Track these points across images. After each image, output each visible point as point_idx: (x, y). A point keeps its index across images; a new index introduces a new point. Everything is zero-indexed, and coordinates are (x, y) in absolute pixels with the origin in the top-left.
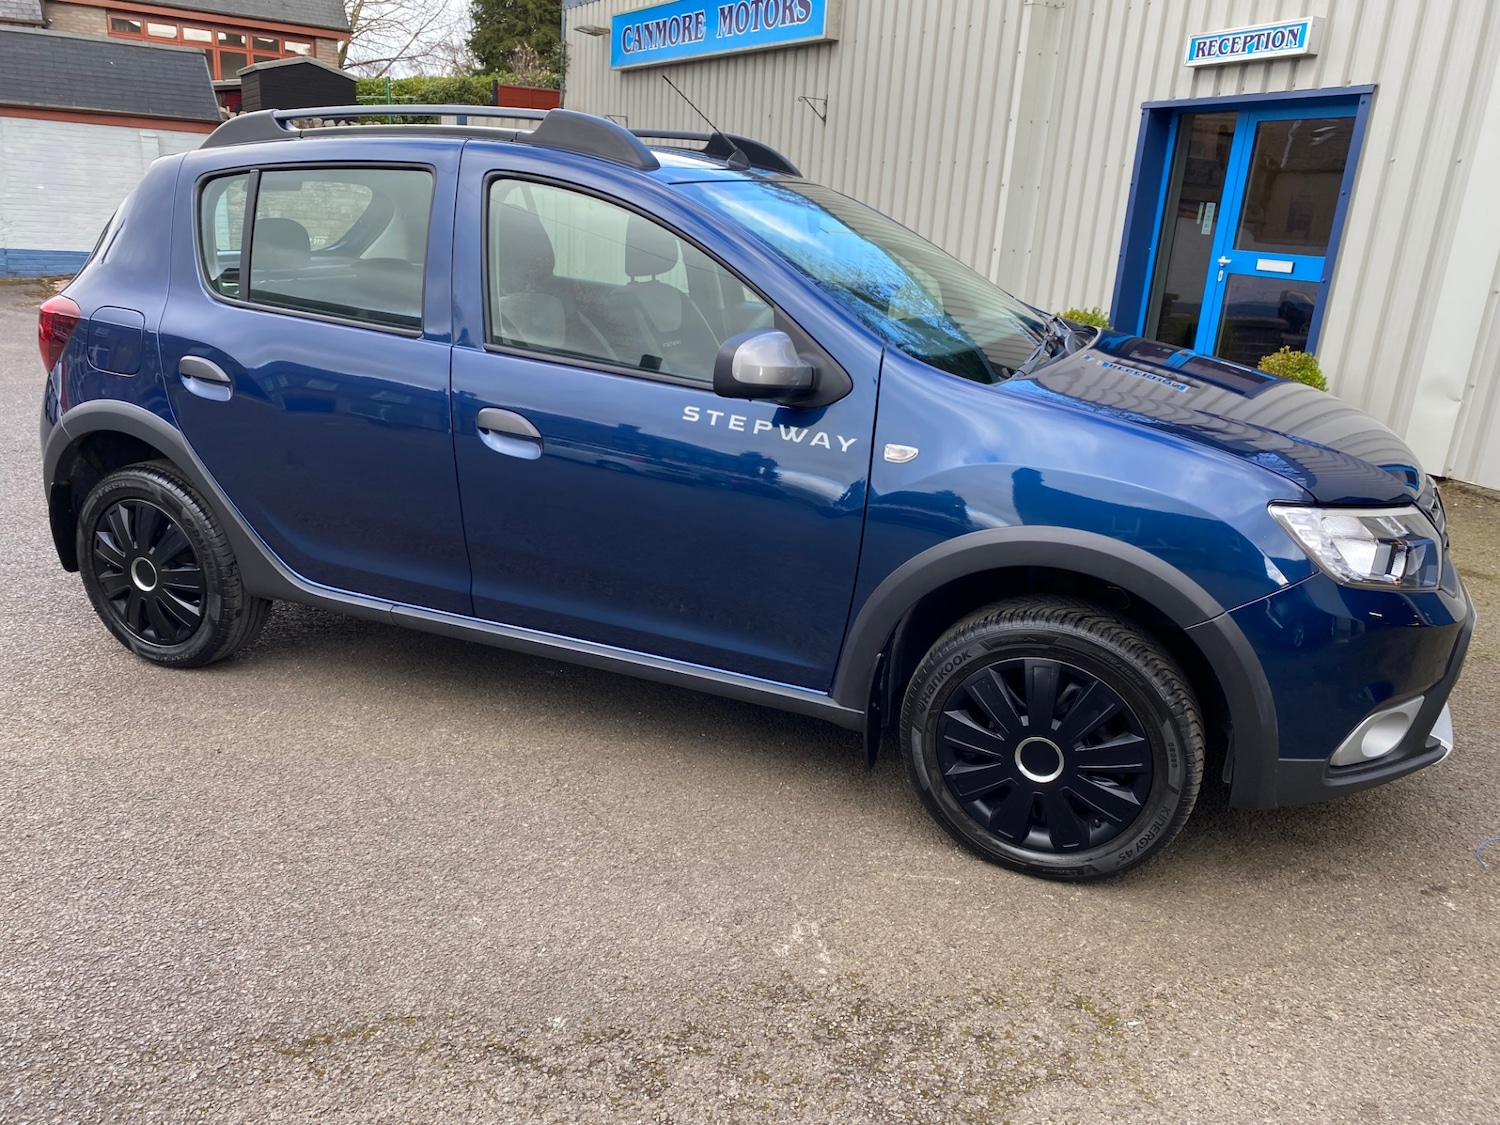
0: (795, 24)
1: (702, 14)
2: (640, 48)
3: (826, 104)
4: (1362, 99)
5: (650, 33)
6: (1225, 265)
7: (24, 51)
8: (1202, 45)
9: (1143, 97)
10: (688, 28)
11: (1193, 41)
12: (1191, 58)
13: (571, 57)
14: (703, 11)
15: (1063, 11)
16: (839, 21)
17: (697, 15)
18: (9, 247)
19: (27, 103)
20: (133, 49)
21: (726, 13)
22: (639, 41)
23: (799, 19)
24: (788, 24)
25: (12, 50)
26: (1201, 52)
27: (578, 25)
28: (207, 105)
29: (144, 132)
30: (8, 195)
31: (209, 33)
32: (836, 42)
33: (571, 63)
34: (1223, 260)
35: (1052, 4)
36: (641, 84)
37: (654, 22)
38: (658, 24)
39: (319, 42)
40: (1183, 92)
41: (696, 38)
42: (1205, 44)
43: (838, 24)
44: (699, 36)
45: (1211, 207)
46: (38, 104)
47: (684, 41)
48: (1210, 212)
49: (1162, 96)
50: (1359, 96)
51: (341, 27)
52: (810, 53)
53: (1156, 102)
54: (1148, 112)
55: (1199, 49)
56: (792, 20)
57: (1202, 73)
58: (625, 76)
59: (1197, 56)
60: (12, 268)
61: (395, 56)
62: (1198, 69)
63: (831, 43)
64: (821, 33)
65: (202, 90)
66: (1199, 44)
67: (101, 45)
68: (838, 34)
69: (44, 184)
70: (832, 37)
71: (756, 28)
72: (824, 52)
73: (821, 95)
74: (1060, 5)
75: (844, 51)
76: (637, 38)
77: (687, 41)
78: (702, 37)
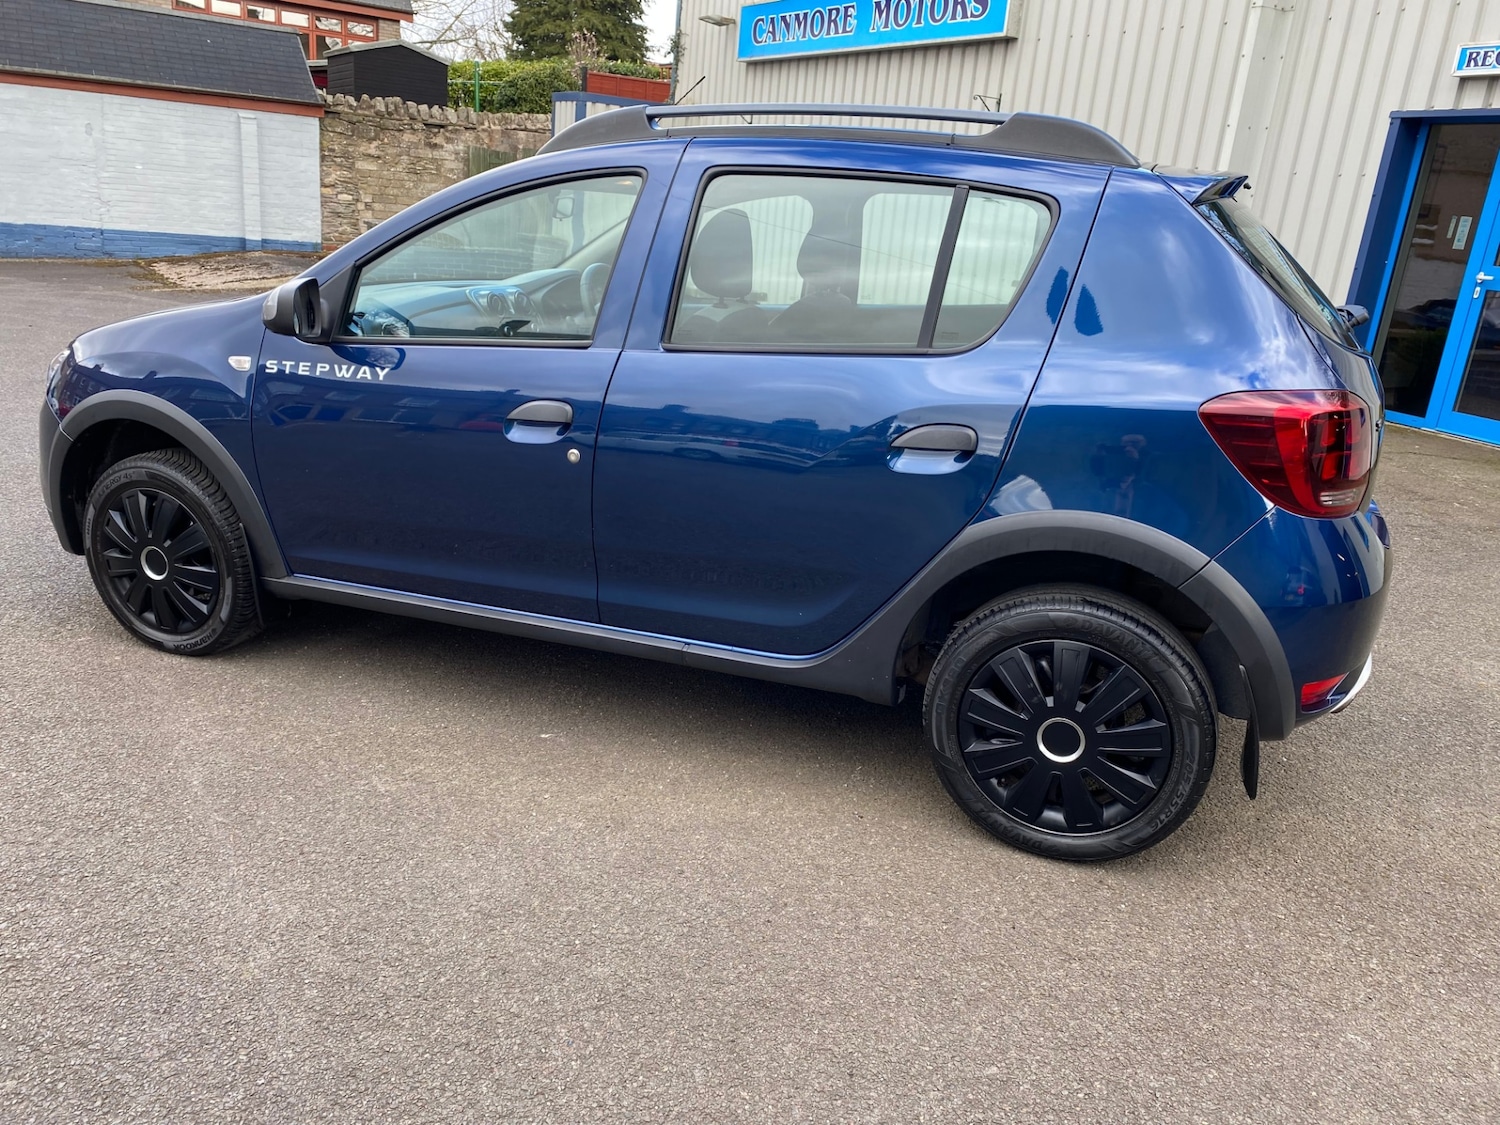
0: (968, 20)
1: (853, 7)
2: (774, 40)
3: (999, 103)
5: (787, 26)
6: (1483, 281)
7: (121, 27)
8: (1474, 55)
9: (1393, 104)
10: (835, 21)
11: (1464, 50)
12: (1460, 67)
13: (686, 46)
14: (854, 3)
15: (1291, 15)
16: (1020, 19)
17: (846, 9)
18: (106, 227)
19: (128, 81)
20: (228, 27)
21: (883, 7)
22: (773, 33)
23: (972, 15)
24: (959, 19)
25: (110, 25)
26: (1472, 63)
27: (703, 15)
28: (304, 87)
29: (243, 113)
30: (106, 175)
31: (273, 11)
32: (1014, 40)
33: (686, 52)
34: (1481, 276)
35: (1279, 8)
36: (771, 73)
37: (793, 14)
38: (797, 16)
39: (382, 24)
40: (1444, 102)
41: (844, 31)
42: (1478, 54)
43: (1018, 21)
44: (848, 29)
45: (1466, 221)
46: (140, 82)
47: (828, 33)
48: (1465, 226)
49: (1417, 105)
51: (404, 8)
52: (980, 52)
53: (1408, 111)
54: (1398, 122)
55: (1470, 58)
56: (965, 16)
57: (1469, 86)
58: (751, 68)
59: (1468, 65)
60: (108, 248)
61: (435, 39)
62: (1464, 80)
63: (1008, 41)
64: (1001, 30)
65: (297, 70)
66: (1471, 54)
67: (197, 22)
68: (1018, 32)
69: (142, 164)
70: (1012, 34)
71: (919, 22)
72: (999, 50)
73: (993, 93)
74: (1288, 8)
75: (1024, 50)
76: (771, 30)
77: (832, 34)
78: (851, 31)
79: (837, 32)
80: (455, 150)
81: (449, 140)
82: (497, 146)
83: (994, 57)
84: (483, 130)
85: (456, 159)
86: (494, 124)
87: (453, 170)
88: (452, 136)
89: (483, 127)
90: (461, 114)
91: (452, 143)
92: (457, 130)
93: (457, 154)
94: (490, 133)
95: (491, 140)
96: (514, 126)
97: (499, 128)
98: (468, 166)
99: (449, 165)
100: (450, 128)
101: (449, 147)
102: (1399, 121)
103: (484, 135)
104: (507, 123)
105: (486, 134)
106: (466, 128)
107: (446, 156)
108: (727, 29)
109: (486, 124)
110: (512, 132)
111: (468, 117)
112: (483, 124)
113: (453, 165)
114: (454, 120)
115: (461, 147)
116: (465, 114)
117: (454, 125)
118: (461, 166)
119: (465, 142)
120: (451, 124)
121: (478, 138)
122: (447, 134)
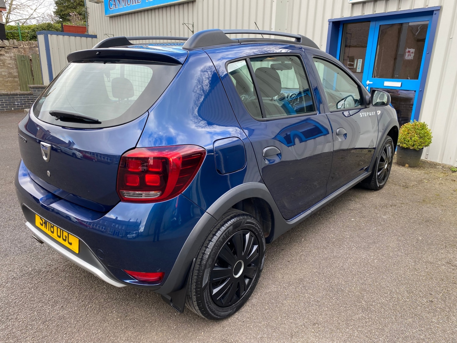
2: (116, 7)
3: (193, 26)
5: (119, 2)
13: (89, 12)
33: (89, 14)
36: (118, 21)
41: (138, 2)
47: (133, 4)
52: (185, 6)
58: (111, 19)
72: (190, 5)
73: (191, 22)
75: (199, 4)
76: (114, 4)
79: (135, 3)
80: (10, 56)
81: (6, 52)
82: (28, 53)
84: (21, 48)
85: (11, 59)
86: (26, 45)
87: (10, 63)
88: (8, 51)
89: (21, 47)
90: (11, 42)
91: (8, 53)
92: (9, 48)
93: (11, 57)
94: (24, 49)
95: (25, 51)
96: (34, 46)
97: (28, 47)
98: (16, 62)
99: (8, 62)
100: (6, 48)
101: (7, 55)
103: (21, 50)
104: (31, 45)
105: (23, 49)
106: (14, 48)
107: (7, 58)
108: (101, 4)
109: (22, 45)
110: (33, 48)
111: (14, 43)
112: (21, 45)
113: (10, 62)
114: (8, 45)
115: (12, 55)
116: (13, 42)
117: (8, 47)
118: (14, 62)
119: (14, 53)
120: (7, 46)
121: (19, 51)
122: (6, 50)
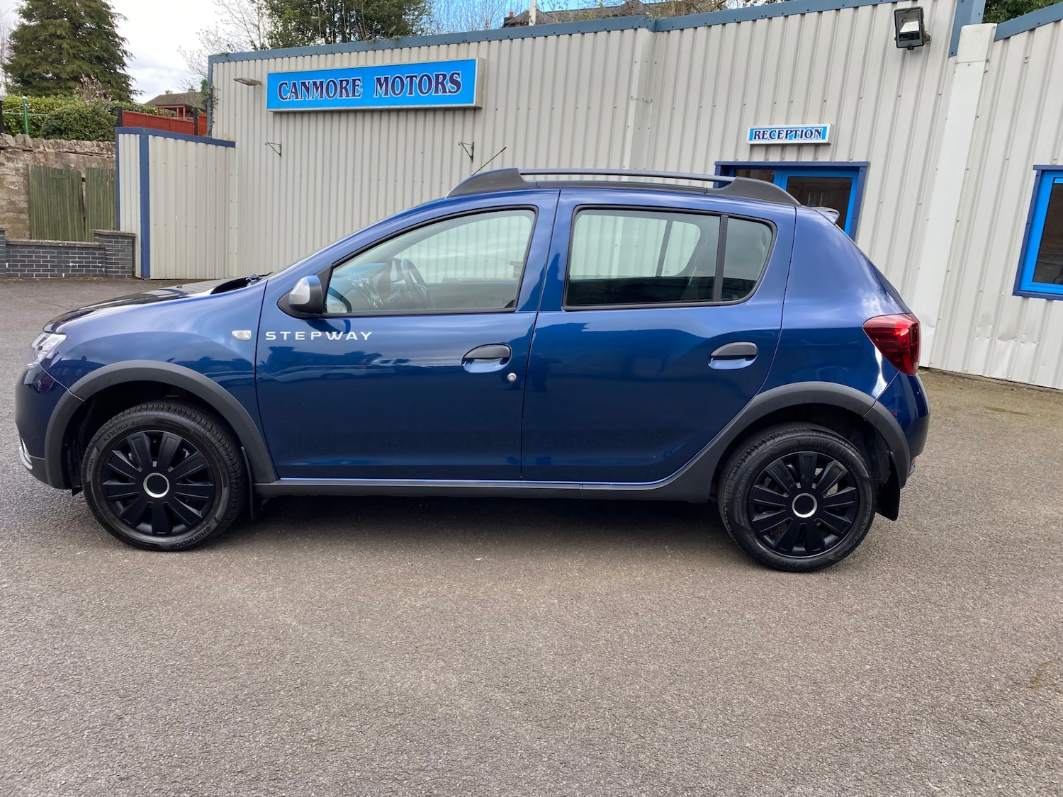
0: (448, 94)
1: (359, 80)
2: (297, 98)
3: (473, 148)
4: (861, 169)
5: (307, 89)
8: (758, 133)
9: (715, 157)
10: (346, 88)
11: (752, 130)
12: (751, 139)
13: (219, 97)
15: (651, 105)
16: (482, 96)
17: (354, 81)
21: (382, 82)
22: (296, 93)
23: (450, 92)
24: (440, 93)
26: (757, 137)
27: (239, 77)
32: (480, 108)
33: (219, 102)
35: (645, 100)
37: (311, 81)
38: (315, 83)
40: (743, 158)
41: (354, 95)
42: (760, 132)
43: (481, 97)
44: (357, 94)
47: (341, 96)
49: (728, 159)
50: (859, 167)
52: (457, 115)
53: (724, 162)
55: (755, 134)
56: (444, 91)
57: (756, 150)
58: (278, 116)
59: (755, 138)
62: (752, 146)
63: (476, 109)
64: (472, 102)
66: (756, 132)
68: (482, 104)
70: (479, 105)
71: (411, 93)
72: (469, 115)
73: (468, 141)
74: (649, 100)
75: (488, 114)
76: (293, 91)
77: (344, 97)
78: (359, 96)
79: (348, 96)
80: (16, 167)
81: (9, 159)
82: (52, 164)
83: (466, 119)
84: (39, 152)
85: (17, 174)
86: (49, 148)
87: (14, 182)
88: (12, 156)
89: (39, 150)
90: (19, 140)
91: (13, 162)
92: (16, 152)
93: (17, 170)
94: (46, 155)
95: (46, 160)
96: (65, 150)
97: (53, 151)
98: (28, 180)
99: (10, 179)
100: (10, 150)
101: (10, 164)
102: (720, 167)
103: (40, 156)
104: (59, 147)
105: (42, 155)
106: (24, 150)
107: (8, 171)
108: (254, 88)
109: (42, 147)
110: (64, 154)
111: (25, 141)
112: (38, 147)
113: (14, 179)
114: (13, 144)
115: (20, 165)
116: (22, 140)
117: (13, 148)
118: (22, 179)
119: (25, 161)
120: (10, 147)
121: (35, 159)
122: (7, 155)
